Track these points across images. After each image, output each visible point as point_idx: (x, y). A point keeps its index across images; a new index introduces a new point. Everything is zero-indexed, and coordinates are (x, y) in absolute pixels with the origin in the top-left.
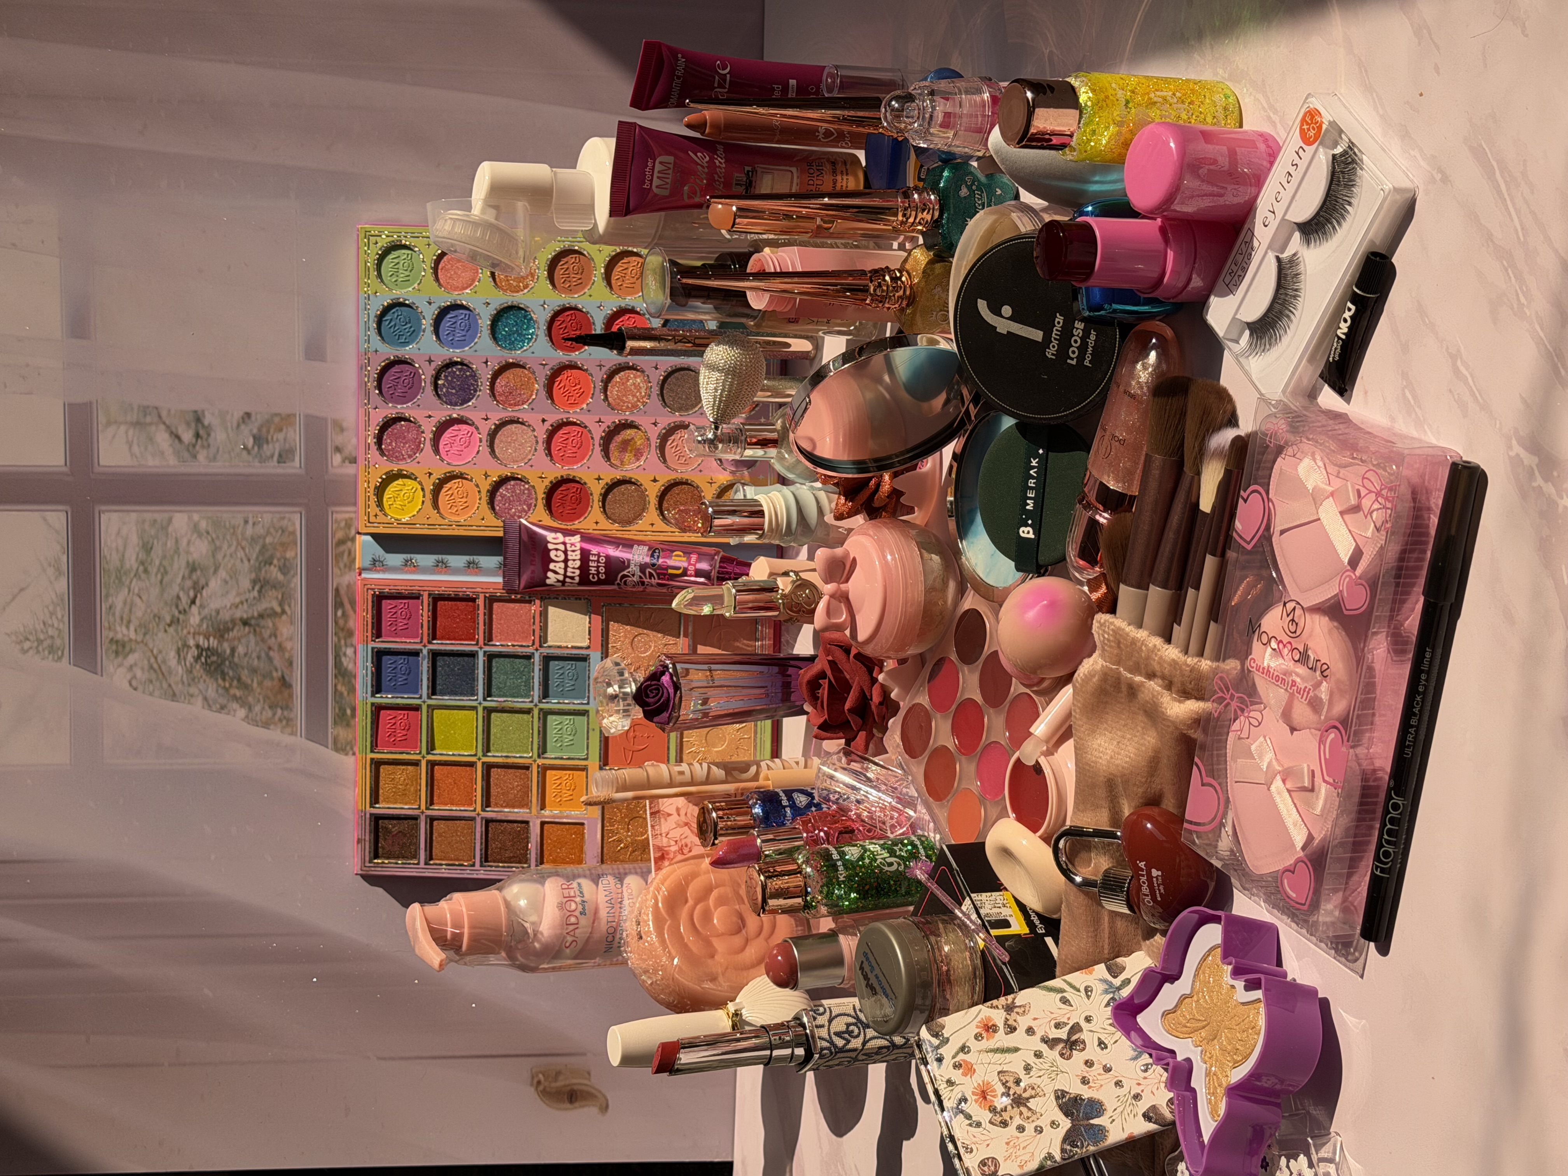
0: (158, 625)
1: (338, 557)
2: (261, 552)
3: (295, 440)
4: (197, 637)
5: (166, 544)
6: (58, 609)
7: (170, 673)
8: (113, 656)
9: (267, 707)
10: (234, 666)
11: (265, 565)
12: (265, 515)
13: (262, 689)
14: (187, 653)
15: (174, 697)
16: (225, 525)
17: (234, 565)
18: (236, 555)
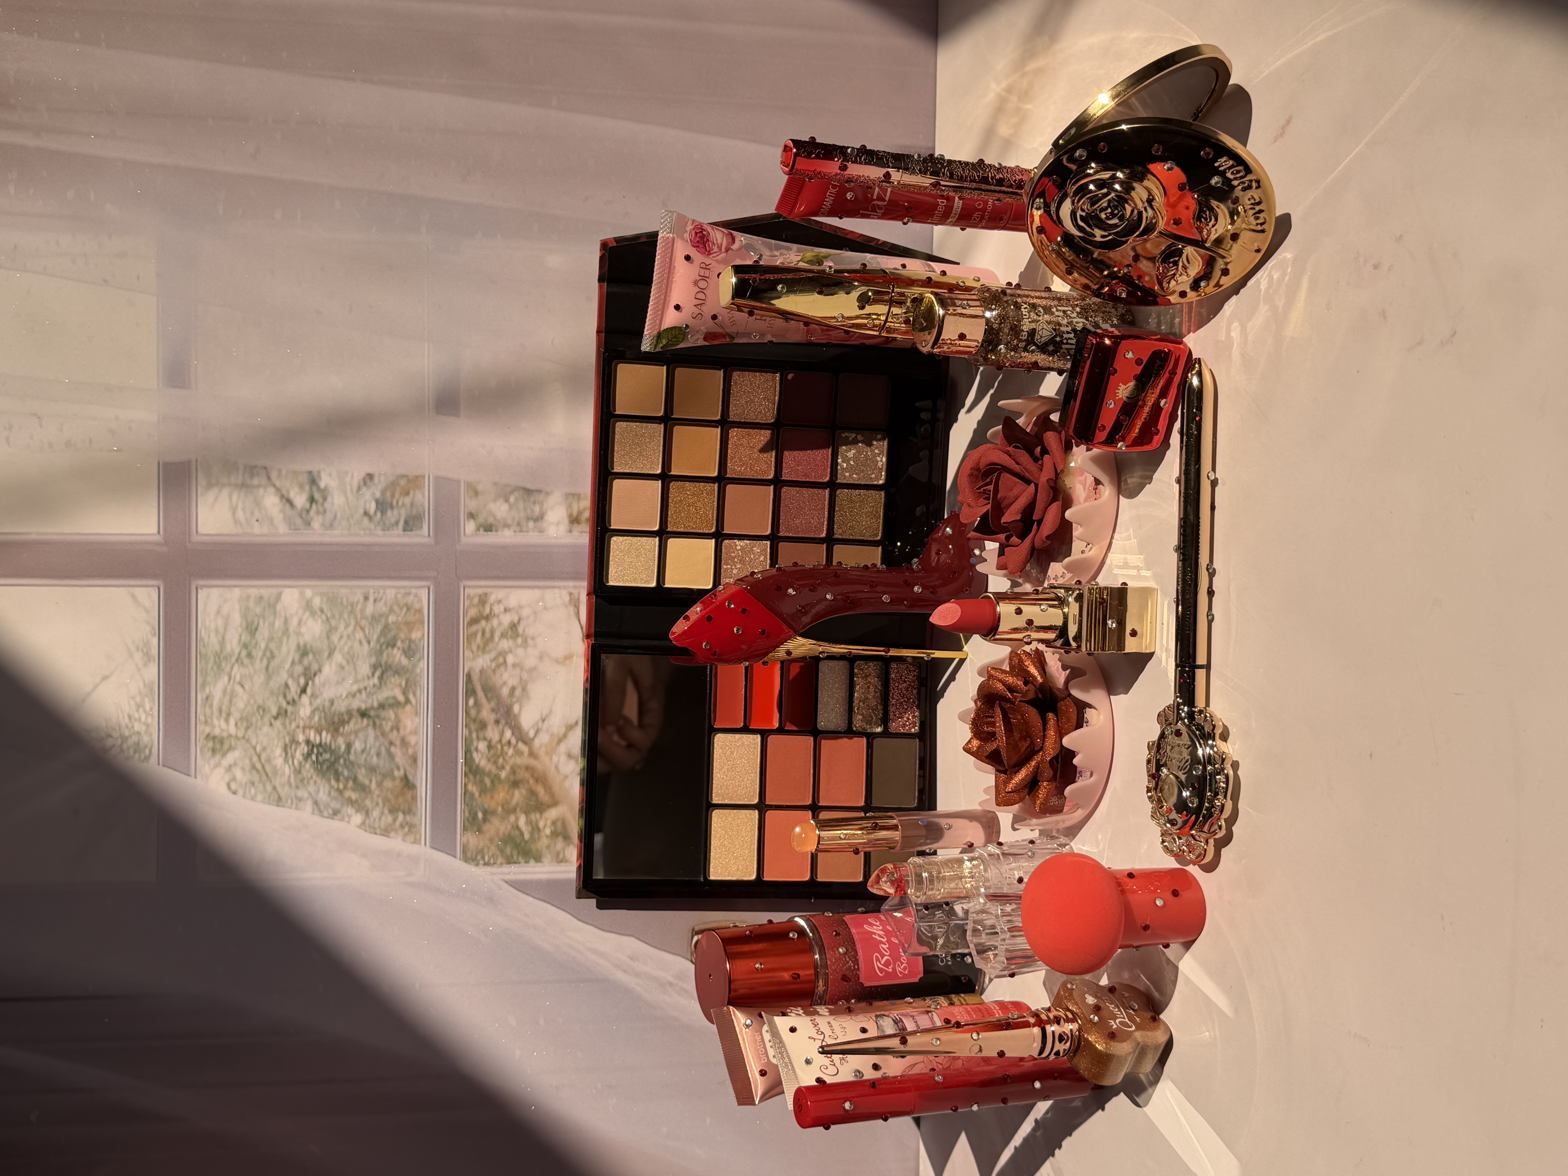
0: (262, 718)
1: (471, 637)
2: (383, 633)
3: (423, 506)
4: (307, 731)
5: (273, 624)
6: (147, 700)
7: (275, 773)
8: (209, 754)
9: (386, 811)
10: (350, 765)
11: (387, 647)
12: (388, 591)
13: (381, 791)
14: (295, 750)
15: (279, 801)
16: (342, 602)
17: (352, 647)
18: (355, 636)
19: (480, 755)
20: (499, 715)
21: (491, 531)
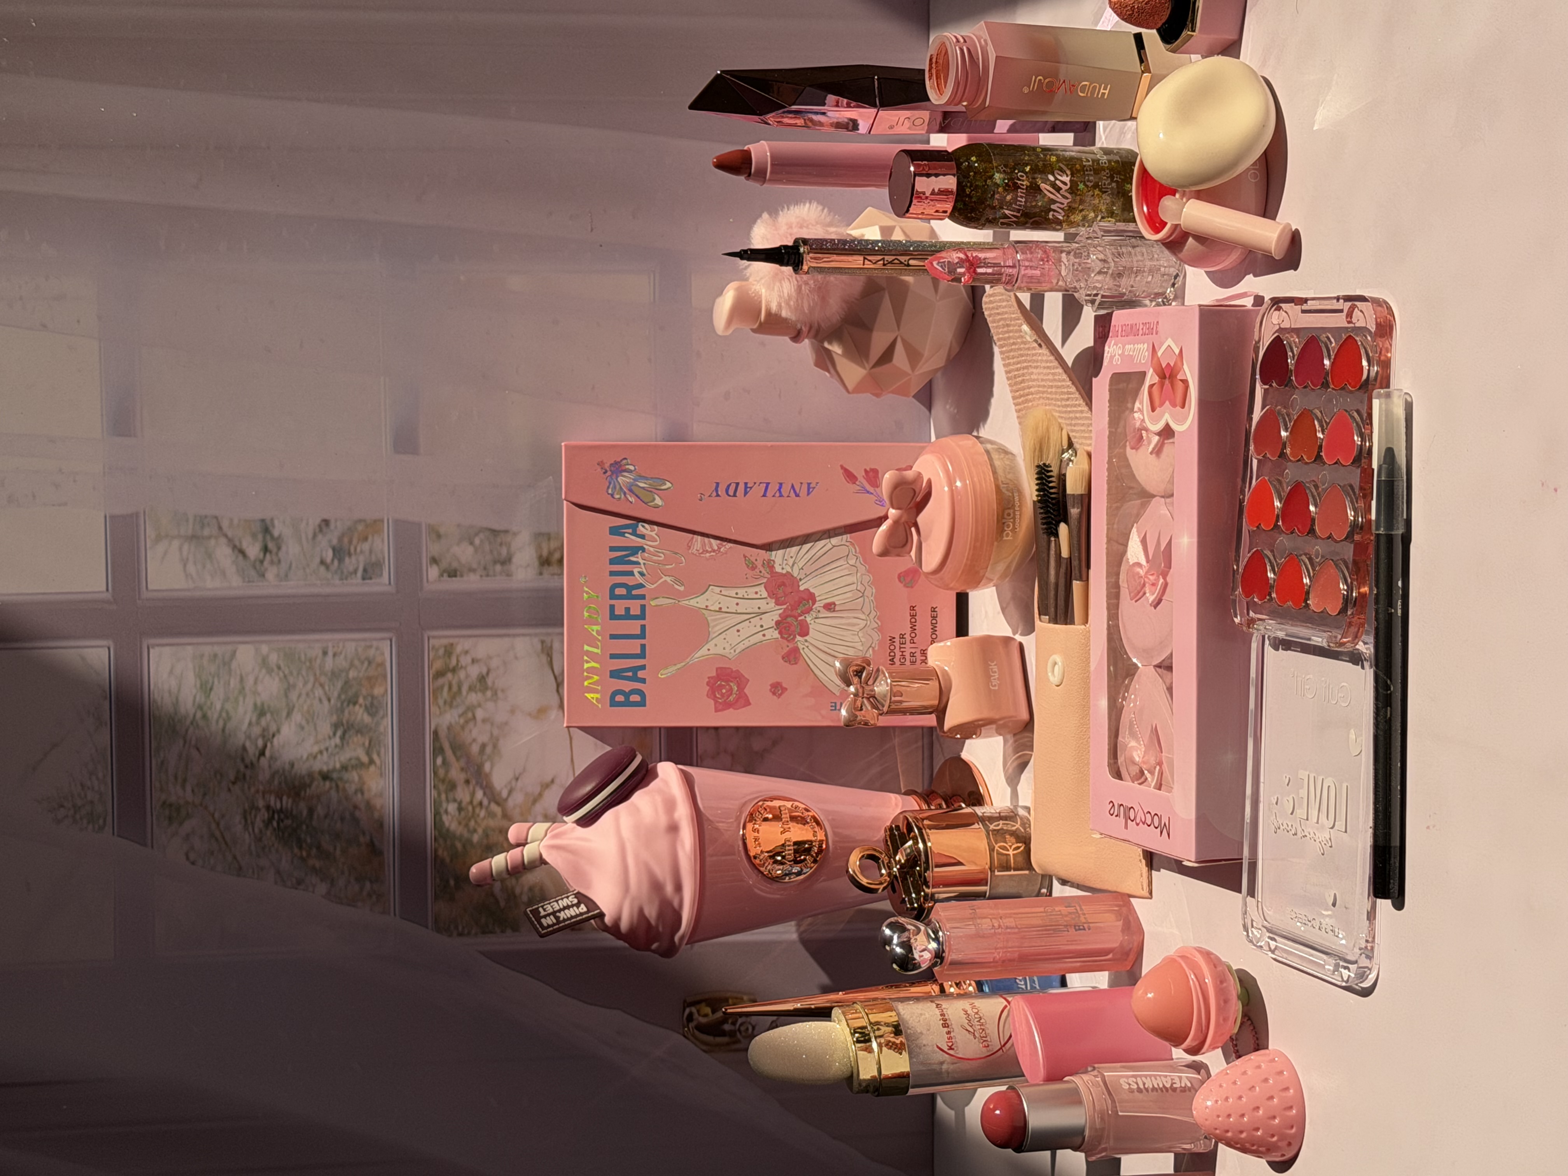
0: (220, 783)
1: (436, 692)
2: (344, 690)
3: (382, 552)
4: (267, 796)
5: (229, 684)
6: (99, 767)
7: (235, 841)
8: (166, 822)
9: (352, 880)
10: (313, 831)
11: (348, 705)
12: (348, 644)
13: (346, 858)
14: (255, 817)
15: (240, 871)
16: (299, 658)
17: (311, 706)
18: (314, 693)
19: (450, 817)
20: (469, 774)
21: (455, 576)
